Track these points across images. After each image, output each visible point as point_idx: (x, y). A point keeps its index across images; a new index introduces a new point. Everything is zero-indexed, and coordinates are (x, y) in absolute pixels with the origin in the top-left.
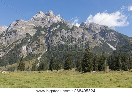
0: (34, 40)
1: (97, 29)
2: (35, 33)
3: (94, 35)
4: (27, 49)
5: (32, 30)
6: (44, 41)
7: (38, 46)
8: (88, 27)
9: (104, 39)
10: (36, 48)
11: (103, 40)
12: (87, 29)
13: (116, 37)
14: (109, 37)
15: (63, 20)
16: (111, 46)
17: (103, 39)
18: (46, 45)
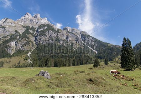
0: (24, 37)
1: (78, 34)
2: (23, 31)
3: (76, 38)
4: (16, 45)
5: (20, 28)
6: (33, 39)
7: (28, 43)
10: (25, 45)
12: (70, 33)
14: (89, 41)
16: (91, 49)
18: (34, 43)
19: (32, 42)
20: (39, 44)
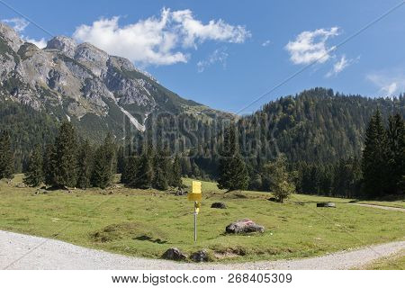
3: (87, 81)
8: (72, 55)
9: (116, 96)
11: (113, 98)
13: (147, 95)
14: (129, 93)
16: (132, 119)
17: (111, 94)
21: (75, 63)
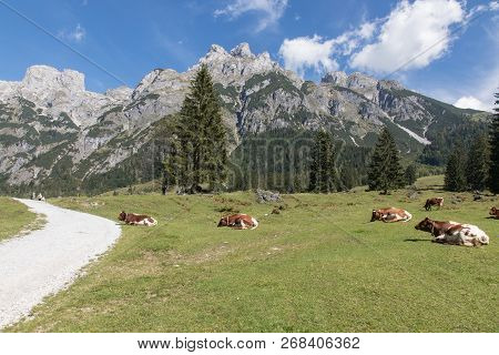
1: (370, 90)
3: (362, 105)
6: (231, 121)
8: (344, 85)
9: (390, 115)
11: (388, 117)
12: (341, 89)
13: (422, 110)
14: (404, 110)
15: (277, 67)
16: (411, 134)
17: (385, 114)
18: (236, 130)
19: (230, 130)
20: (248, 134)
21: (349, 91)
